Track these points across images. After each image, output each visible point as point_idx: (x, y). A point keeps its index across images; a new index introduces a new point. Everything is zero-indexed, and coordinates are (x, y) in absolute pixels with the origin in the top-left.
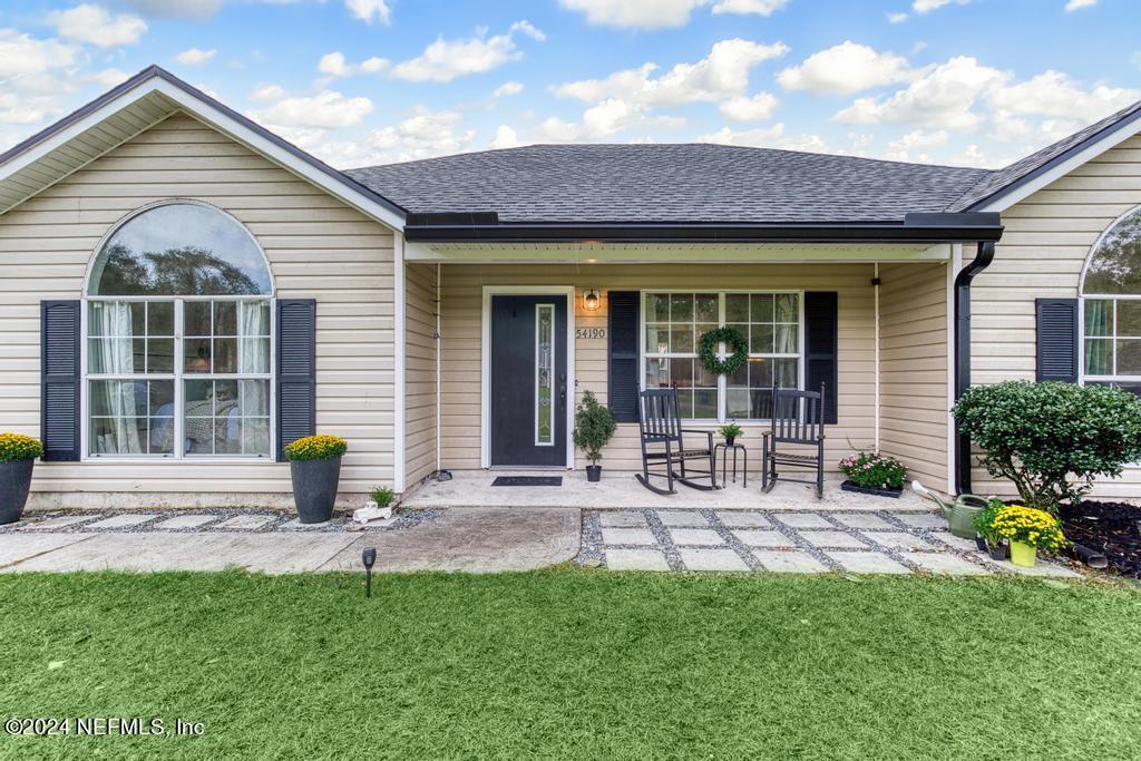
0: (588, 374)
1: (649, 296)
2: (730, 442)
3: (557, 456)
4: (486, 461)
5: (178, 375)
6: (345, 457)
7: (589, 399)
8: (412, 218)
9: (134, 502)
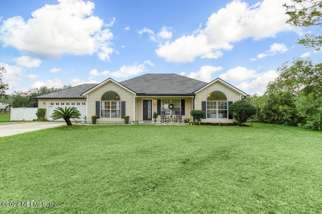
0: (155, 109)
1: (162, 100)
2: (171, 117)
3: (151, 119)
4: (142, 120)
5: (110, 109)
6: (129, 118)
7: (155, 112)
8: (137, 94)
9: (106, 123)
